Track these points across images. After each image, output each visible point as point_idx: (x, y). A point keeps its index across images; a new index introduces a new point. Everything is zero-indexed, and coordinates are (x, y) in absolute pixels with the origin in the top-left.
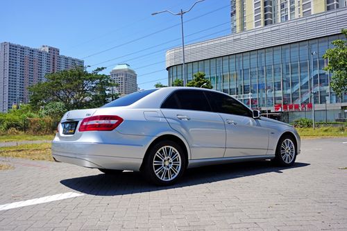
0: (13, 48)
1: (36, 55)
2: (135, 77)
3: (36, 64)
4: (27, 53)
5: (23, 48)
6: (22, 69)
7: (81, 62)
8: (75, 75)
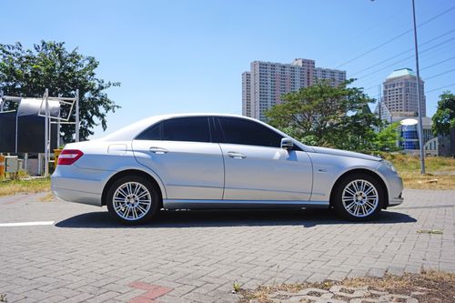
0: (263, 66)
1: (288, 71)
2: (422, 87)
3: (288, 82)
4: (278, 70)
5: (273, 66)
6: (274, 90)
7: (343, 74)
8: (316, 92)
